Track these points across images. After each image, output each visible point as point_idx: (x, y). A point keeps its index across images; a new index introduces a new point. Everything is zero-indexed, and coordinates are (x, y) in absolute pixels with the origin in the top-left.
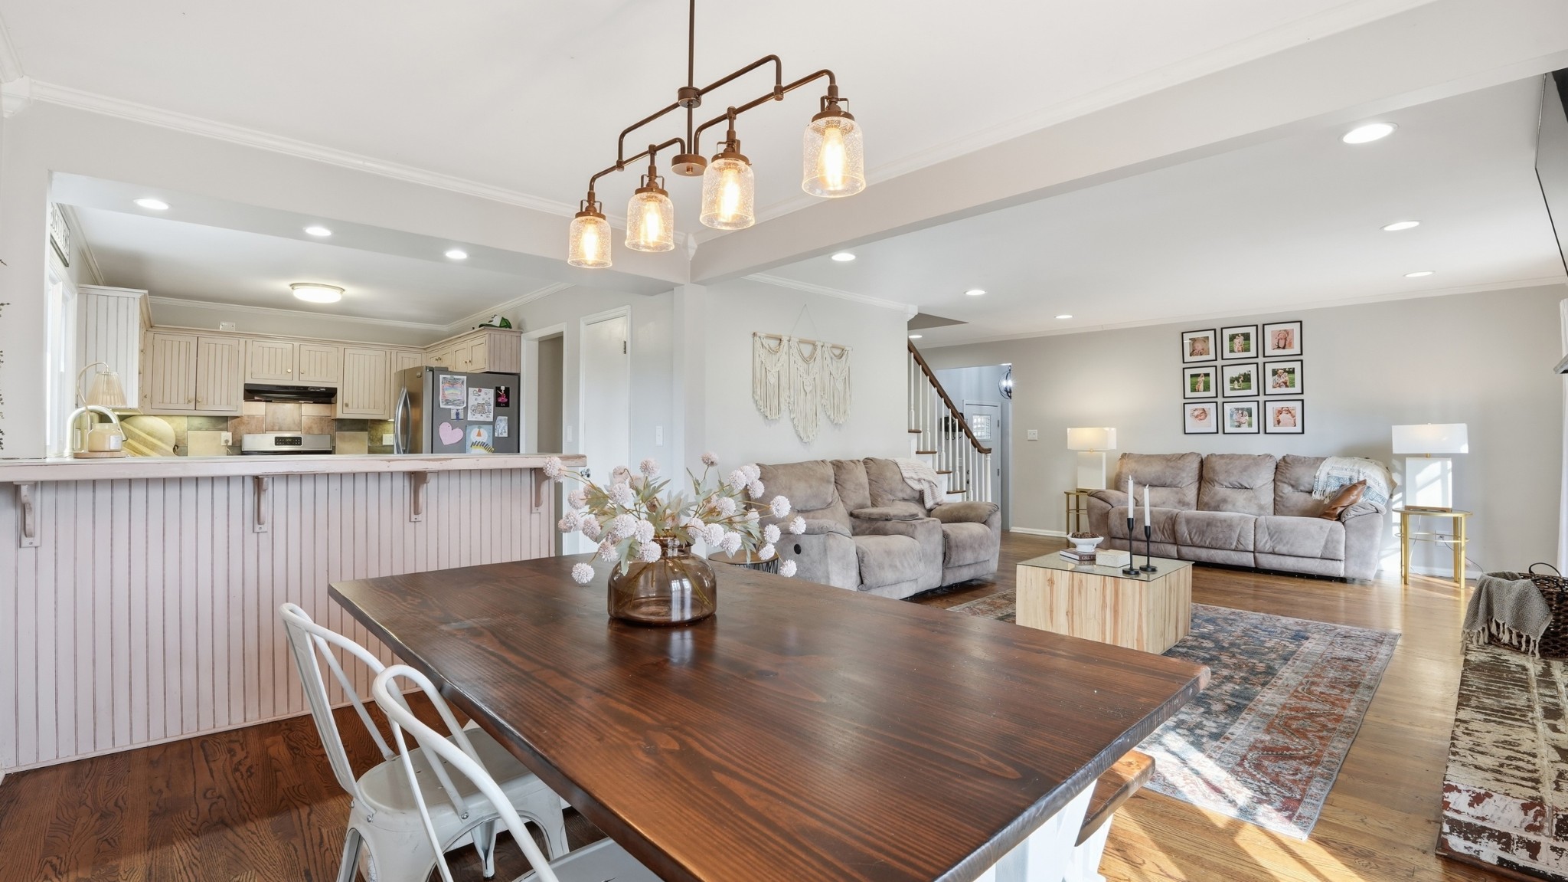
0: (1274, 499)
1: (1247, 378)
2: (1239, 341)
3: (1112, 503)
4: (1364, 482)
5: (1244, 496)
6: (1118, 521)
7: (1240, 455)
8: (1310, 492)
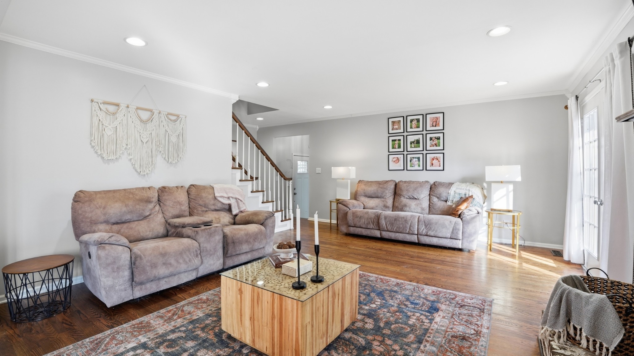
0: (429, 204)
1: (418, 142)
2: (414, 122)
3: (349, 207)
4: (472, 197)
5: (415, 203)
6: (352, 217)
7: (414, 182)
8: (446, 201)
